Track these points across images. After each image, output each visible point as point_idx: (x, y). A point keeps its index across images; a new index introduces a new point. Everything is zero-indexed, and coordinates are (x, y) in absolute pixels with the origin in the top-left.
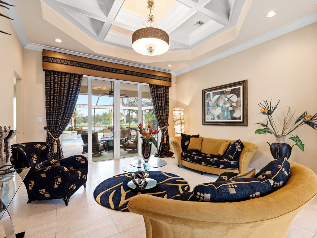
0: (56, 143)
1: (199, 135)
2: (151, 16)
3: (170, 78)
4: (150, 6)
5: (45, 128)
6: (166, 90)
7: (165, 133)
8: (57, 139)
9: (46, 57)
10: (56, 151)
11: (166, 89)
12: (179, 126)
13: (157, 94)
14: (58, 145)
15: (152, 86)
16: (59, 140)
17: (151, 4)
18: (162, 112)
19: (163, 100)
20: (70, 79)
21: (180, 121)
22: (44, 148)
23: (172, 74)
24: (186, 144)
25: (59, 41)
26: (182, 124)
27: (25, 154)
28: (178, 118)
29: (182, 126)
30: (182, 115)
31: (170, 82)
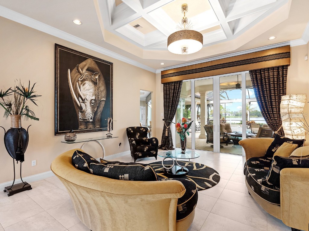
0: (167, 130)
2: (185, 18)
3: (288, 51)
5: (163, 120)
7: (276, 132)
8: (168, 127)
9: (163, 75)
11: (278, 70)
15: (253, 73)
17: (184, 8)
19: (272, 86)
20: (174, 85)
22: (144, 130)
23: (292, 44)
24: (273, 150)
25: (162, 64)
26: (292, 121)
27: (132, 131)
28: (286, 111)
29: (290, 124)
30: (292, 107)
31: (288, 59)
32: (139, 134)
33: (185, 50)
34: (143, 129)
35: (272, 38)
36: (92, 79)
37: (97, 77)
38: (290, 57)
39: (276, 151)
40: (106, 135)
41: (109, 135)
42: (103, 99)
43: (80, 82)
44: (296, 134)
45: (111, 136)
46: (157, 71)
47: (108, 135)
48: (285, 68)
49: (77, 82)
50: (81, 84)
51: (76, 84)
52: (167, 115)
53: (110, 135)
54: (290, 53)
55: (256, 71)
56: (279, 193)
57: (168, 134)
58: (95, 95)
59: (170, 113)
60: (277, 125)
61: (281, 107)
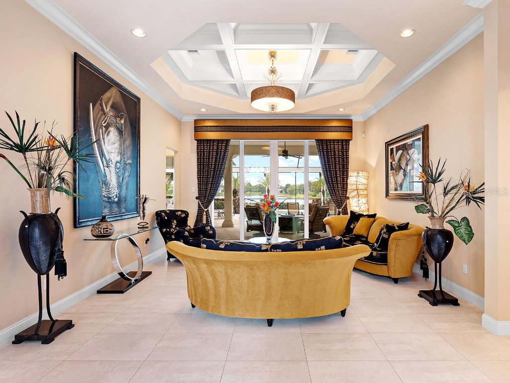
0: (205, 213)
1: (376, 214)
2: (273, 68)
3: (351, 126)
4: (272, 56)
5: (197, 198)
6: (343, 145)
7: (340, 210)
8: (206, 210)
9: (198, 127)
10: (204, 222)
11: (342, 143)
12: (355, 199)
13: (327, 152)
14: (207, 216)
15: (320, 142)
16: (208, 210)
18: (337, 179)
19: (337, 160)
20: (218, 145)
21: (356, 191)
22: (183, 215)
23: (354, 119)
24: (352, 227)
25: (204, 110)
26: (360, 197)
27: (166, 218)
28: (354, 187)
29: (359, 201)
30: (360, 183)
31: (350, 133)
32: (175, 222)
33: (273, 108)
34: (180, 213)
35: (341, 110)
36: (117, 125)
37: (122, 122)
38: (352, 132)
39: (354, 227)
40: (138, 224)
41: (142, 224)
42: (130, 161)
43: (104, 128)
44: (362, 210)
45: (146, 226)
46: (184, 118)
47: (140, 224)
48: (347, 142)
49: (100, 128)
50: (106, 131)
51: (99, 132)
52: (204, 190)
53: (144, 224)
54: (352, 127)
55: (322, 140)
56: (386, 255)
57: (207, 220)
58: (121, 154)
59: (211, 188)
60: (341, 202)
61: (348, 182)
